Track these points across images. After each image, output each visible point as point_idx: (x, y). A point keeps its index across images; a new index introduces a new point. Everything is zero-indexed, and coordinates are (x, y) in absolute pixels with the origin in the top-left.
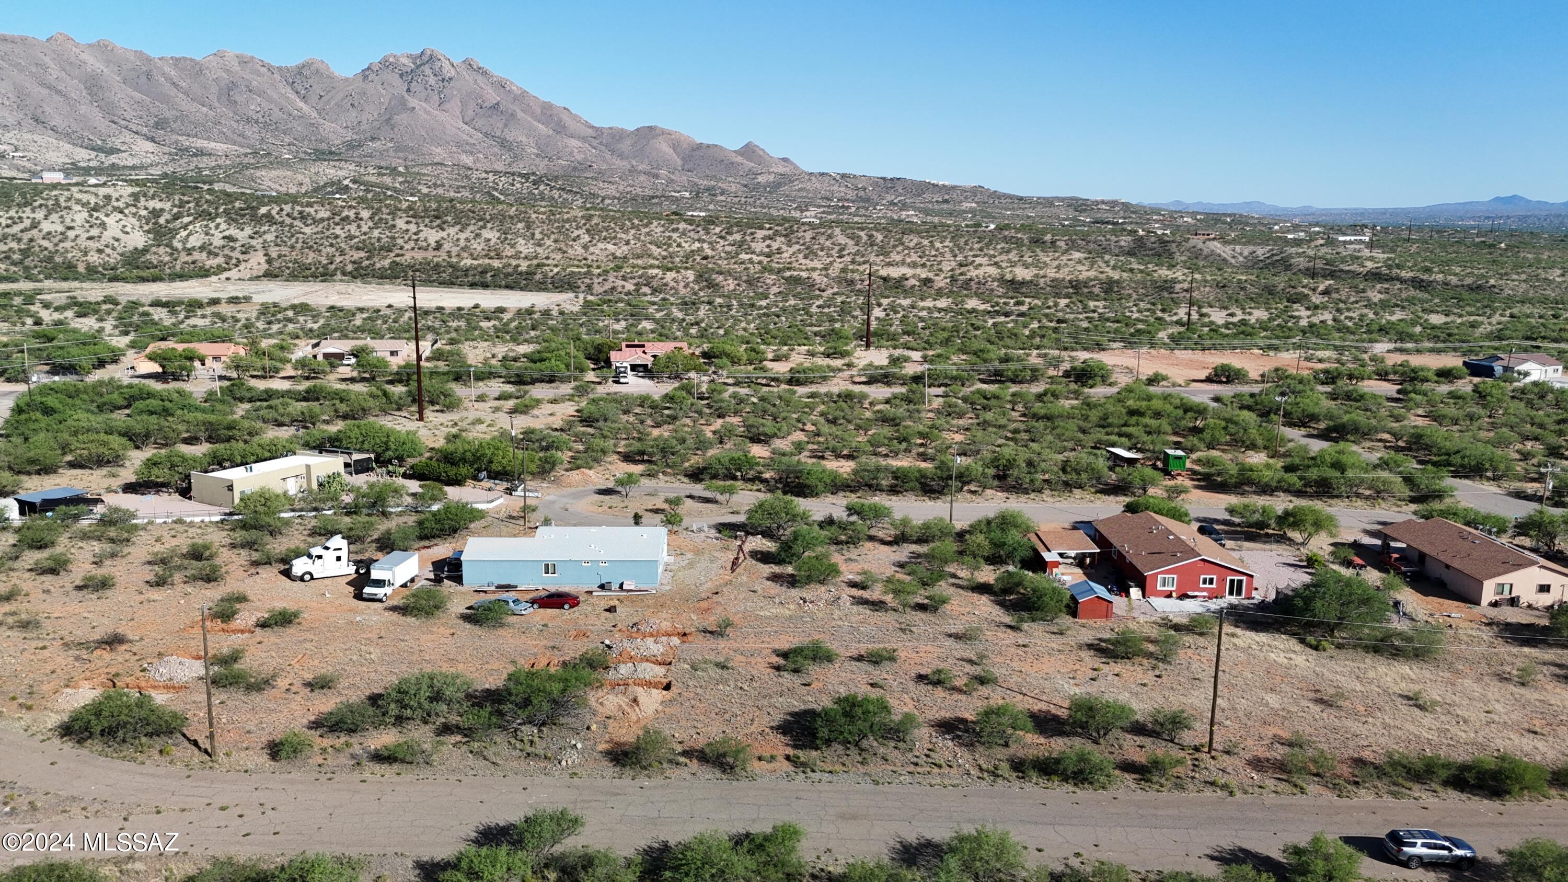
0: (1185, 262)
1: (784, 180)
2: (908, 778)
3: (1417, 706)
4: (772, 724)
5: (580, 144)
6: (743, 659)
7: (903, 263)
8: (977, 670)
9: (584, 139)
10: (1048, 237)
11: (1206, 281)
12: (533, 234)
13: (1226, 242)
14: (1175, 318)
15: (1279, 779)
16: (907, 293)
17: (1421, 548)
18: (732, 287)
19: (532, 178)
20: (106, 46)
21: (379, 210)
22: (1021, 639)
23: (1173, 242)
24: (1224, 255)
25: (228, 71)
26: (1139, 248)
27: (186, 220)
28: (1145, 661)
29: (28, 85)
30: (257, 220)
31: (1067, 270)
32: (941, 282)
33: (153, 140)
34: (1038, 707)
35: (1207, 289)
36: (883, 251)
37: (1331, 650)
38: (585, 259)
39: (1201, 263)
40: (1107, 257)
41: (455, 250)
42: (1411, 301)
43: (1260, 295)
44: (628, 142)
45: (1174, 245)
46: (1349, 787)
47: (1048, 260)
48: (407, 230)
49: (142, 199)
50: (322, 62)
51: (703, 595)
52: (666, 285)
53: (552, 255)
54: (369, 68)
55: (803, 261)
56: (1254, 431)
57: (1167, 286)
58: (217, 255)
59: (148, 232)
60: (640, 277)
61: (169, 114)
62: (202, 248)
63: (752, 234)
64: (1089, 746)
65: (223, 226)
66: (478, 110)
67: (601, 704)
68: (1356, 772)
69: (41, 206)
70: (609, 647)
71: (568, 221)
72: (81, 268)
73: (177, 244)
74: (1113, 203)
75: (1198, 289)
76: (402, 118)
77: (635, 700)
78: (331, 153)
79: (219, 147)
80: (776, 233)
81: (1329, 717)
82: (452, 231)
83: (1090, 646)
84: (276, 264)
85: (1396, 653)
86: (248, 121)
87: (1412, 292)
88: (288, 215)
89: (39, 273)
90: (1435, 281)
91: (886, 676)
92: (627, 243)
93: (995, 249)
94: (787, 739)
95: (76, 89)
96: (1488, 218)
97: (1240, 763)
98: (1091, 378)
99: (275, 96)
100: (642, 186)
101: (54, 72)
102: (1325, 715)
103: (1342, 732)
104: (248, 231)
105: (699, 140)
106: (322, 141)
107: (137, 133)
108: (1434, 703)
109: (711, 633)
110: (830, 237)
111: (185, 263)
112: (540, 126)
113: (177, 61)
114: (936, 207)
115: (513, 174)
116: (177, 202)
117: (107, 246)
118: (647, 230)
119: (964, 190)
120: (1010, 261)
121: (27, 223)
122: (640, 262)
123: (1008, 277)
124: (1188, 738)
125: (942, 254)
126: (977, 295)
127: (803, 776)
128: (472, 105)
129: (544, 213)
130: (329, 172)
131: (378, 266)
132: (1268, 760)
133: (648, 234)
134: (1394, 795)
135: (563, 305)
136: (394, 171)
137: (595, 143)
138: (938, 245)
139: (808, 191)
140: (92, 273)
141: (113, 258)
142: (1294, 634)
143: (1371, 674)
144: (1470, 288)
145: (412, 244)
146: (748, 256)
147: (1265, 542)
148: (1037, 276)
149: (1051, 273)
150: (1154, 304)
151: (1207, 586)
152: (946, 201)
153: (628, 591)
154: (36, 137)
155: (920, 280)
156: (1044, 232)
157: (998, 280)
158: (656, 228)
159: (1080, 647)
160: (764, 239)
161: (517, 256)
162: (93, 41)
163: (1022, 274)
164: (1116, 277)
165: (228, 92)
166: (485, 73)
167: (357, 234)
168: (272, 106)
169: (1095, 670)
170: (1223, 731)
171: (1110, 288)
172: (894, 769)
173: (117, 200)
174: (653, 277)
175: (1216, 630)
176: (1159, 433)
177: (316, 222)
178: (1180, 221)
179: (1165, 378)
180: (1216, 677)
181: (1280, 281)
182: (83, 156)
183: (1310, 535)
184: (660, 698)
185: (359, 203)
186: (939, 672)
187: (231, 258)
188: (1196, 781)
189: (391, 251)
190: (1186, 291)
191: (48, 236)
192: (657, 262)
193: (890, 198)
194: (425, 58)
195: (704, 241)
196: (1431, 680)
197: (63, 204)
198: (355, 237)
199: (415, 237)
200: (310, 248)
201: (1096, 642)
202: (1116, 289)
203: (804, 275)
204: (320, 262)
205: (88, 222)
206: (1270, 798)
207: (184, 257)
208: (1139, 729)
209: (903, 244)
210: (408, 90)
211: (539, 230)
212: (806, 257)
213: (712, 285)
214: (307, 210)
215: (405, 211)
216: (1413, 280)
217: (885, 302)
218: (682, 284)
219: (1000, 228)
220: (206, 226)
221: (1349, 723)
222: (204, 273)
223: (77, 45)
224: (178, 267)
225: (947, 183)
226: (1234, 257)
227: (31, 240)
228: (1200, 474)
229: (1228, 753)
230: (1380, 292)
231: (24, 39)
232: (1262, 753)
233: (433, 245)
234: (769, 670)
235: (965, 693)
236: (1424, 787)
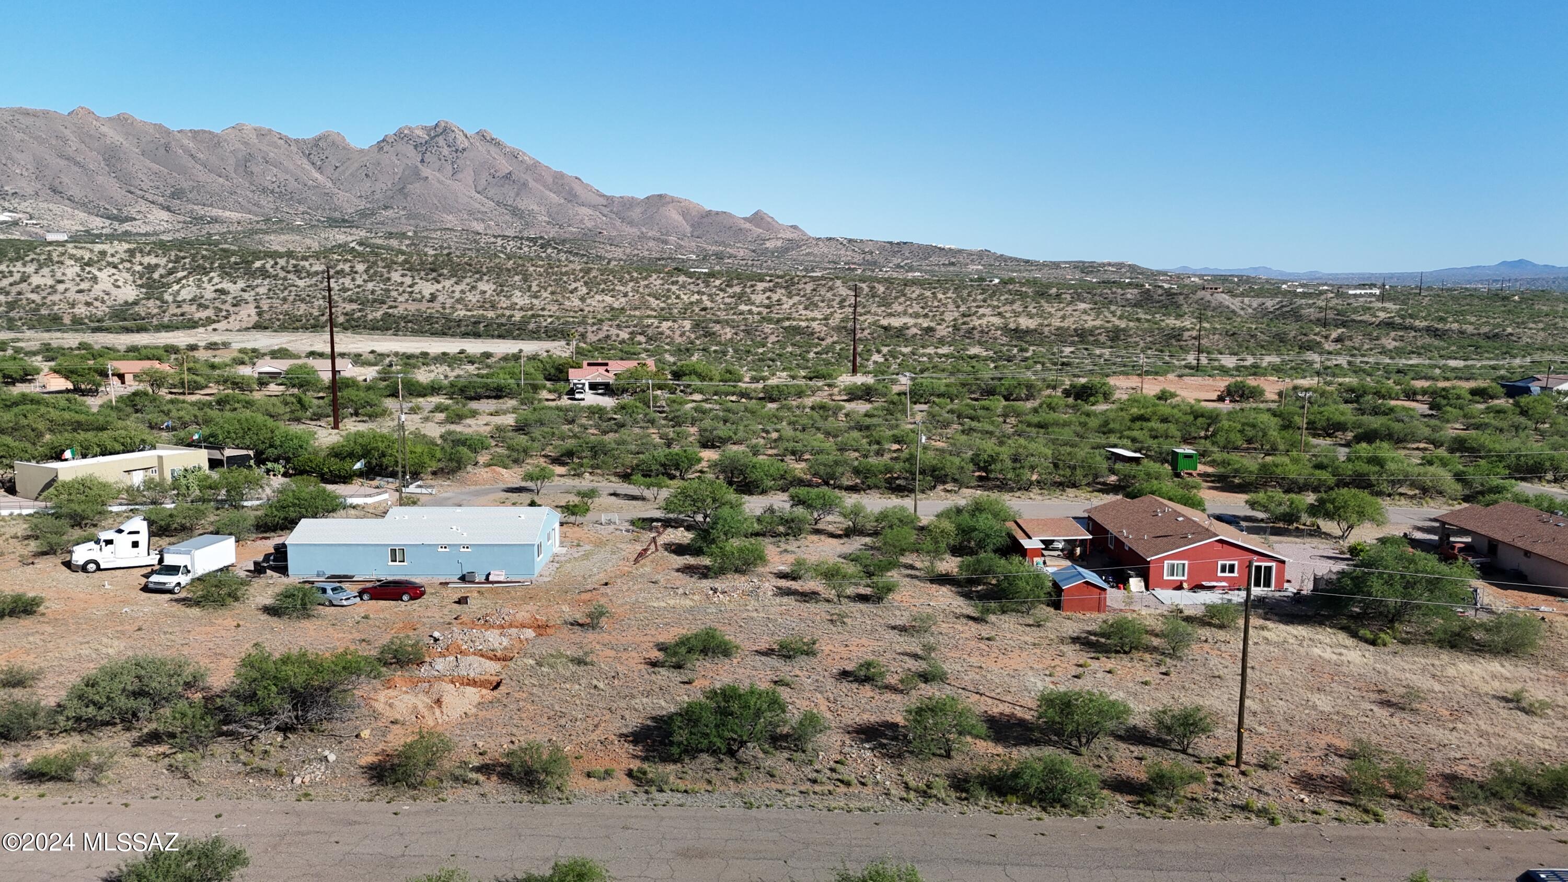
0: (1193, 312)
1: (793, 244)
2: (798, 800)
3: (1523, 710)
4: (624, 731)
5: (591, 212)
6: (612, 653)
7: (905, 313)
8: (922, 666)
9: (594, 207)
10: (1054, 291)
11: (1215, 329)
12: (530, 287)
13: (1234, 296)
14: (1183, 363)
15: (1341, 802)
16: (907, 341)
17: (1490, 534)
18: (729, 336)
19: (540, 241)
20: (126, 120)
21: (375, 263)
22: (985, 630)
23: (1181, 294)
24: (1233, 307)
25: (246, 144)
26: (1146, 299)
27: (180, 274)
28: (1147, 656)
29: (47, 157)
30: (252, 274)
31: (1072, 320)
32: (942, 331)
33: (168, 209)
34: (996, 709)
35: (1217, 337)
36: (885, 302)
37: (1393, 645)
38: (582, 310)
39: (1210, 314)
40: (1113, 308)
41: (449, 302)
42: (1427, 348)
43: (1271, 343)
44: (638, 210)
45: (1181, 297)
46: (1445, 813)
47: (1053, 310)
48: (402, 283)
49: (138, 255)
50: (339, 134)
51: (589, 587)
52: (662, 333)
53: (547, 307)
54: (384, 140)
55: (804, 312)
56: (1275, 433)
57: (1176, 335)
58: (207, 307)
59: (141, 286)
60: (635, 326)
61: (186, 185)
62: (193, 300)
63: (752, 286)
64: (1066, 755)
65: (216, 280)
66: (490, 179)
67: (391, 705)
68: (1453, 794)
69: (32, 261)
70: (436, 640)
71: (566, 273)
72: (67, 320)
73: (168, 297)
74: (1120, 266)
75: (1208, 336)
76: (416, 188)
77: (438, 702)
78: (344, 221)
79: (235, 216)
80: (777, 285)
81: (1400, 722)
82: (448, 283)
83: (1075, 640)
84: (266, 316)
85: (1481, 649)
86: (264, 191)
87: (1428, 340)
88: (282, 268)
89: (23, 324)
90: (1450, 330)
91: (798, 672)
92: (626, 295)
93: (998, 300)
94: (639, 750)
95: (93, 160)
96: (1496, 281)
97: (1284, 782)
98: (1091, 395)
99: (292, 167)
100: (650, 250)
101: (74, 143)
102: (1396, 720)
103: (1423, 740)
104: (241, 284)
105: (708, 208)
106: (335, 210)
107: (153, 203)
108: (1544, 705)
109: (581, 625)
110: (831, 289)
111: (174, 315)
112: (552, 195)
113: (195, 134)
114: (943, 269)
115: (522, 239)
116: (173, 258)
117: (96, 299)
118: (646, 282)
119: (970, 254)
120: (1014, 311)
121: (17, 277)
122: (637, 313)
123: (1012, 326)
124: (1204, 745)
125: (945, 305)
126: (980, 343)
127: (644, 797)
128: (485, 175)
129: (542, 266)
130: (339, 236)
131: (370, 317)
132: (1322, 777)
133: (647, 286)
134: (1513, 823)
135: (553, 351)
136: (403, 235)
137: (605, 211)
138: (940, 296)
139: (815, 256)
140: (78, 324)
141: (101, 310)
142: (1344, 628)
143: (1451, 671)
144: (1487, 337)
145: (406, 296)
146: (748, 308)
147: (1297, 537)
148: (1041, 325)
149: (1056, 322)
150: (1162, 351)
151: (1227, 574)
152: (953, 264)
153: (493, 583)
154: (51, 206)
155: (922, 329)
156: (1049, 286)
157: (1002, 329)
158: (655, 281)
159: (1062, 641)
160: (764, 291)
161: (512, 307)
162: (113, 114)
163: (1025, 323)
164: (1123, 326)
165: (245, 164)
166: (498, 144)
167: (351, 286)
168: (287, 177)
169: (1081, 666)
170: (1256, 740)
171: (1115, 336)
172: (780, 787)
173: (113, 256)
174: (648, 326)
175: (1241, 622)
176: (1167, 437)
177: (310, 275)
178: (1187, 281)
179: (1173, 395)
180: (1244, 674)
181: (1292, 330)
182: (97, 224)
183: (1351, 527)
184: (476, 699)
185: (355, 257)
186: (868, 665)
187: (221, 310)
188: (1220, 804)
189: (383, 302)
190: (1195, 338)
191: (37, 289)
192: (654, 314)
193: (896, 261)
194: (439, 130)
195: (704, 293)
196: (1531, 679)
197: (56, 259)
198: (349, 290)
199: (409, 290)
200: (303, 300)
201: (1084, 635)
202: (1122, 337)
203: (803, 324)
204: (311, 314)
205: (79, 276)
206: (1331, 829)
207: (173, 310)
208: (1136, 736)
209: (905, 295)
210: (422, 161)
211: (536, 282)
212: (806, 308)
213: (709, 334)
214: (302, 263)
215: (402, 264)
216: (1428, 329)
217: (885, 350)
218: (678, 333)
219: (1004, 282)
220: (199, 280)
221: (1431, 729)
222: (192, 324)
223: (98, 119)
224: (166, 319)
225: (953, 247)
226: (1243, 309)
227: (19, 293)
228: (1214, 476)
229: (1264, 767)
230: (1394, 340)
231: (46, 113)
232: (1314, 768)
233: (428, 296)
234: (642, 667)
235: (901, 692)
236: (1553, 812)
